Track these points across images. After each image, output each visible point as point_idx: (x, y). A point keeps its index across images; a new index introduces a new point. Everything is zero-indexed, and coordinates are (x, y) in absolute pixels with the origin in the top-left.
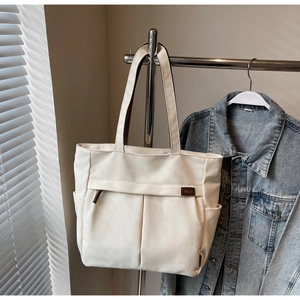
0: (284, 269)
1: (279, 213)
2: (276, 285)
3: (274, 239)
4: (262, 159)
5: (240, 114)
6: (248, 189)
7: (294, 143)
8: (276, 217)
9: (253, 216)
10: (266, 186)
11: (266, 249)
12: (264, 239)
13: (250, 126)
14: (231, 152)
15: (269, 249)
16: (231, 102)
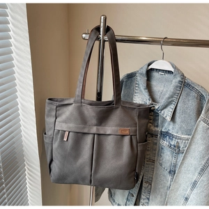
0: (182, 187)
1: (179, 147)
2: (176, 199)
3: (175, 165)
4: (168, 108)
6: (159, 129)
7: (190, 98)
9: (162, 148)
10: (171, 127)
11: (170, 172)
12: (169, 165)
13: (163, 84)
14: (148, 102)
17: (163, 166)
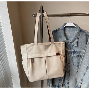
0: (82, 70)
1: (80, 56)
2: (80, 75)
3: (79, 63)
4: (75, 41)
5: (67, 29)
6: (71, 50)
7: (83, 36)
8: (79, 57)
9: (73, 58)
10: (76, 49)
11: (77, 66)
12: (76, 63)
13: (70, 33)
14: (66, 41)
15: (78, 66)
16: (65, 26)
17: (74, 65)
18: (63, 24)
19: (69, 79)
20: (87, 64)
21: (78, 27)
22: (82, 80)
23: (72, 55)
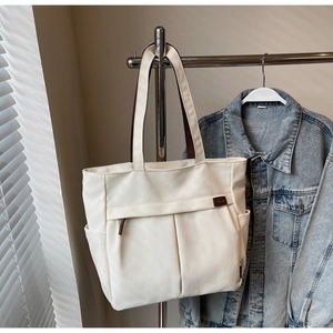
0: (310, 260)
1: (302, 207)
3: (298, 234)
4: (283, 155)
5: (253, 112)
6: (268, 189)
7: (311, 135)
8: (300, 212)
9: (275, 215)
11: (291, 245)
12: (289, 236)
13: (264, 124)
14: (251, 153)
15: (295, 245)
16: (245, 100)
17: (281, 240)
18: (239, 93)
19: (262, 295)
20: (327, 237)
21: (295, 102)
22: (310, 295)
23: (274, 206)
